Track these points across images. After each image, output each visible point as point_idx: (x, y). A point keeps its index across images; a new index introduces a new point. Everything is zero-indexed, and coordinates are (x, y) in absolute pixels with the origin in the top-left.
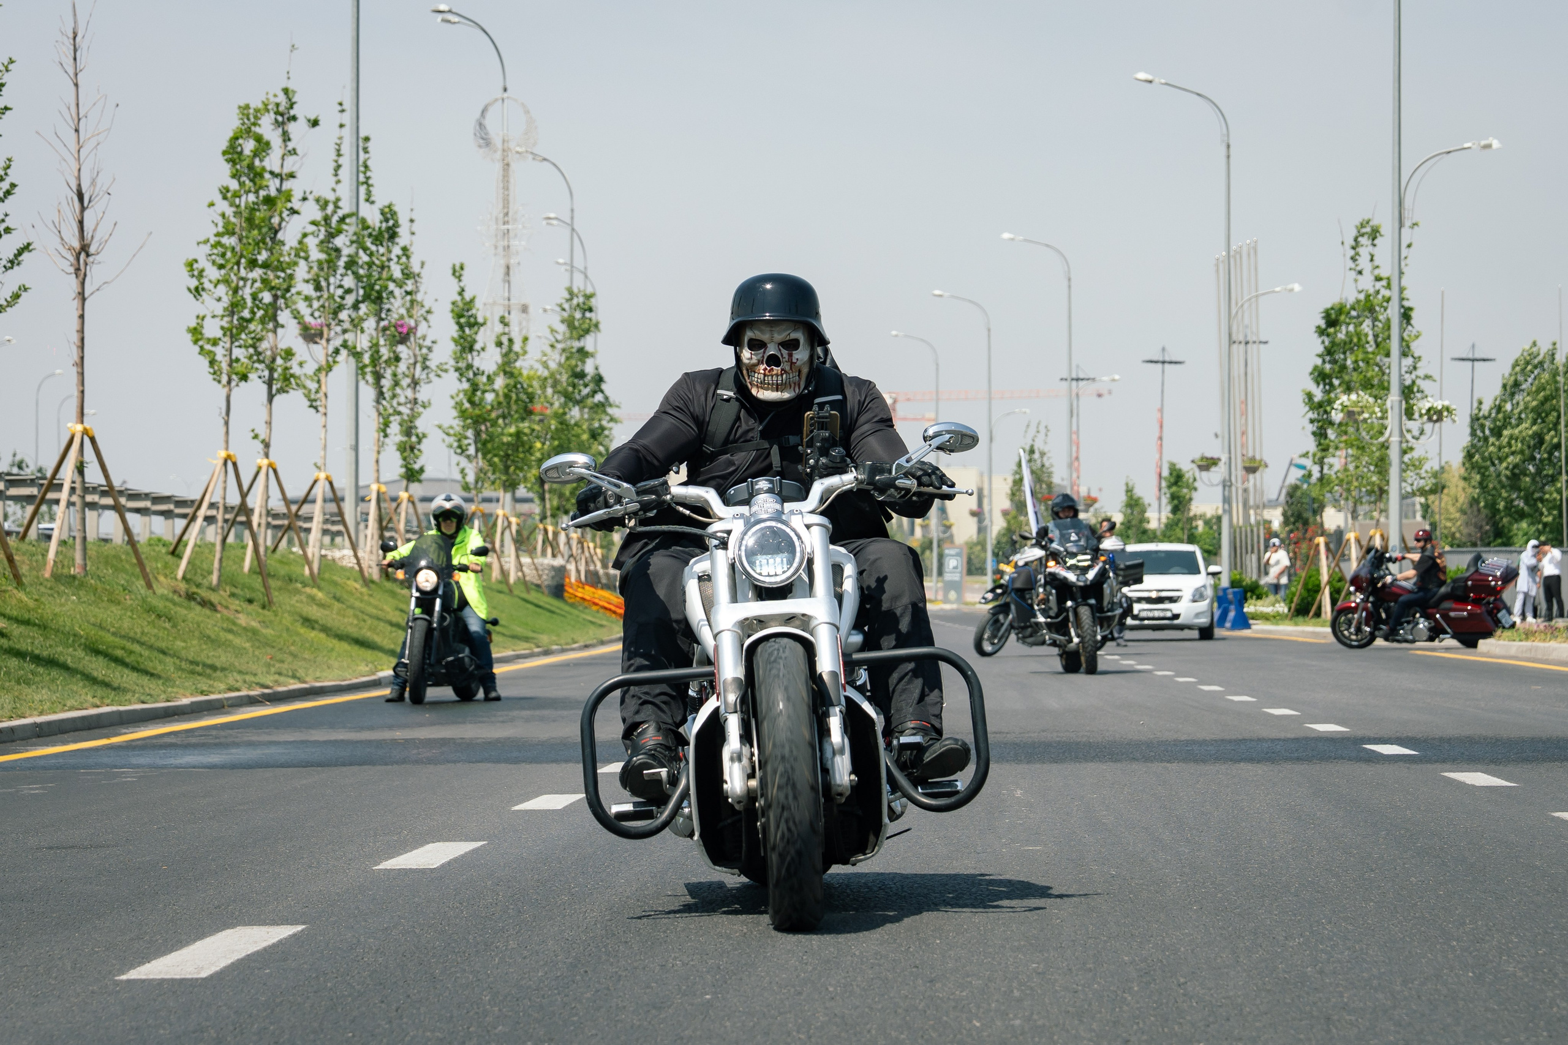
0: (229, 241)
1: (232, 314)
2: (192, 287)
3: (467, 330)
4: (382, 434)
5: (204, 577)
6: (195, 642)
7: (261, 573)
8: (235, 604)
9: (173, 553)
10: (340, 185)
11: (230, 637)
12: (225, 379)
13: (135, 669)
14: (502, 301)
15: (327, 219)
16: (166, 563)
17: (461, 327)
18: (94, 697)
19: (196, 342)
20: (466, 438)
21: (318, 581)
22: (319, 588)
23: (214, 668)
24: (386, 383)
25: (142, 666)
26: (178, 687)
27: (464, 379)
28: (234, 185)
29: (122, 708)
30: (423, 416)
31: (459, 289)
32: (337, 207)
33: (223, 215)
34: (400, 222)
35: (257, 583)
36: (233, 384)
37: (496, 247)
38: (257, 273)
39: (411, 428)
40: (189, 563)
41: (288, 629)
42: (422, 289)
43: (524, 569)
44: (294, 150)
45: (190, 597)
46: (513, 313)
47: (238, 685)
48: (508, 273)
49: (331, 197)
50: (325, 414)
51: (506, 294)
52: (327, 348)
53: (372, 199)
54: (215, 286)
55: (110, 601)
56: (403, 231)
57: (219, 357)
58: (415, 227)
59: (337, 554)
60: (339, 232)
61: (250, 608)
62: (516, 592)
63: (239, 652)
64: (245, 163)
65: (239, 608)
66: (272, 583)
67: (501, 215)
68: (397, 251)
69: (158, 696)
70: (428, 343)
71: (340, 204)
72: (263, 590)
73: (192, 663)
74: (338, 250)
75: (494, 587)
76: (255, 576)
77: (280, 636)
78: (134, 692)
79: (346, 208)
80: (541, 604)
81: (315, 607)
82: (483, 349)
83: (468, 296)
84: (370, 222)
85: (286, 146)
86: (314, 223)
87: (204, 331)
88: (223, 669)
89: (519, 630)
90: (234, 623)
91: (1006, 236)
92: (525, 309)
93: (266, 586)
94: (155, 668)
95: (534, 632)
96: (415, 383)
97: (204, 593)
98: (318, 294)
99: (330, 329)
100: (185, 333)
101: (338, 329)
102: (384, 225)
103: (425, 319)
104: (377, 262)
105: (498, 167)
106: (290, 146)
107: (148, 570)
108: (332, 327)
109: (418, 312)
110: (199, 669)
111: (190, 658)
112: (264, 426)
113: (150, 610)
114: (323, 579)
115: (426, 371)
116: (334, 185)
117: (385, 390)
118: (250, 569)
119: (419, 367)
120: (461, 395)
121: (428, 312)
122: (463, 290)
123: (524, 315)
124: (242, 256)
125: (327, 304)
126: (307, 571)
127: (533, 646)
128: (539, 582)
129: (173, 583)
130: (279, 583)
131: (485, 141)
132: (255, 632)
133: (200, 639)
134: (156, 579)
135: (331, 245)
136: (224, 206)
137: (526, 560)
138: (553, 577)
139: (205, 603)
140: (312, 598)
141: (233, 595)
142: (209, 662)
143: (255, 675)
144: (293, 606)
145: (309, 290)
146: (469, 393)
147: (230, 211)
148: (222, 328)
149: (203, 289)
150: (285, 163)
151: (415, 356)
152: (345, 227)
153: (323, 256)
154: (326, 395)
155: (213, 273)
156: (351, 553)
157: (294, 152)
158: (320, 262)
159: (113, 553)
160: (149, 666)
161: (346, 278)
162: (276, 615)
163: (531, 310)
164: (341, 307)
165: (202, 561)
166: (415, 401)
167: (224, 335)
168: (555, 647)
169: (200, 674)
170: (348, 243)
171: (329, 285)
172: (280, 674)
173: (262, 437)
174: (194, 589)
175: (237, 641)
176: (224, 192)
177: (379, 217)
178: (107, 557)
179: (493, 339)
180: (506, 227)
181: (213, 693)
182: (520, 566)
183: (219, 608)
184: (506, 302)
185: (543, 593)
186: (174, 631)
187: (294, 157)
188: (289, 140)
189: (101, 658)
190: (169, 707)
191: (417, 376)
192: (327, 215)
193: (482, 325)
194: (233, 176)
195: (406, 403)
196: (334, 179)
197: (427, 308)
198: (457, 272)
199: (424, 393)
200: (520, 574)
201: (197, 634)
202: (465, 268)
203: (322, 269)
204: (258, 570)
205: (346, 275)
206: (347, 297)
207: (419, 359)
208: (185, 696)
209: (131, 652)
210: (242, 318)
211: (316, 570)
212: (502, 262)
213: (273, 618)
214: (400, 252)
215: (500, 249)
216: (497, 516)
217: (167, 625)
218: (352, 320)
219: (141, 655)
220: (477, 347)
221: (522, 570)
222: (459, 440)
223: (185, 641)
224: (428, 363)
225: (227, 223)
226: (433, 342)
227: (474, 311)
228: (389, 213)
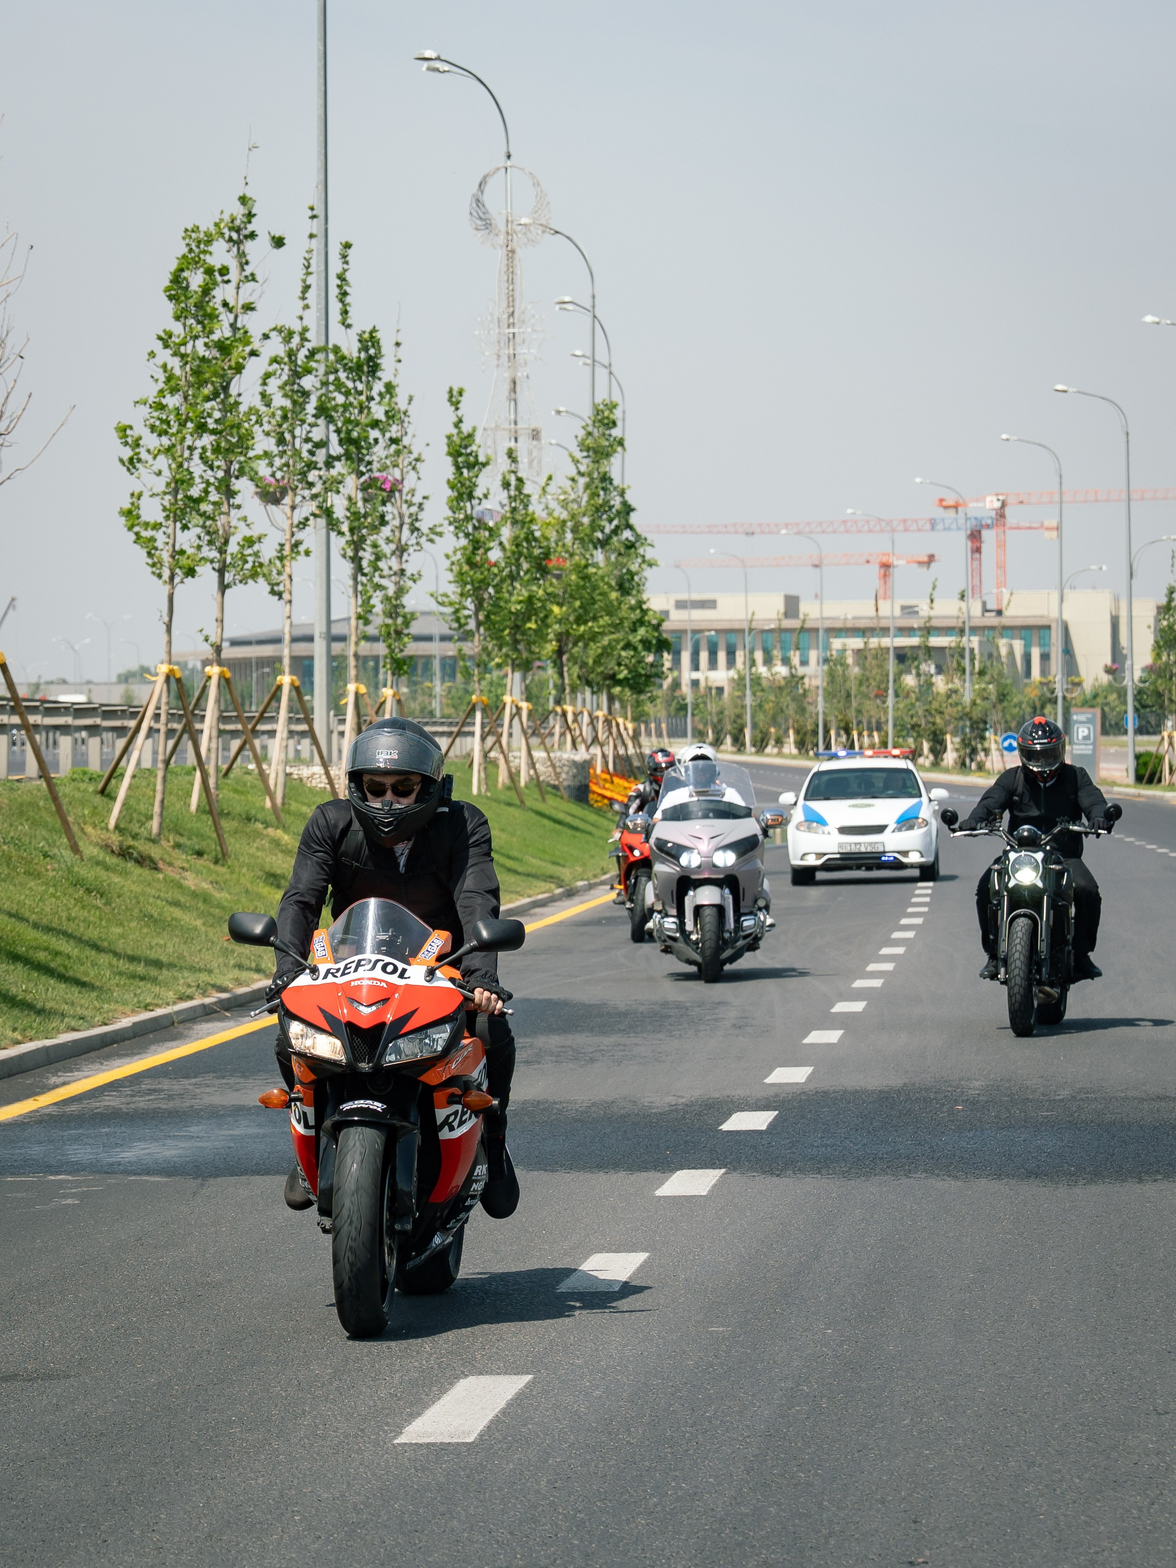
0: (173, 401)
1: (176, 492)
2: (126, 458)
3: (465, 471)
4: (361, 622)
5: (143, 824)
6: (133, 924)
7: (211, 812)
8: (181, 858)
9: (102, 792)
10: (307, 311)
11: (177, 912)
12: (166, 573)
13: (62, 978)
14: (507, 426)
15: (291, 355)
16: (95, 808)
17: (458, 468)
18: (15, 1030)
19: (130, 528)
20: (465, 608)
21: (282, 815)
22: (285, 829)
23: (158, 964)
24: (367, 555)
25: (71, 973)
26: (117, 1002)
27: (461, 535)
28: (177, 329)
29: (48, 1043)
30: (411, 591)
31: (455, 419)
32: (304, 339)
33: (164, 366)
34: (383, 351)
35: (206, 825)
36: (177, 580)
37: (499, 356)
38: (207, 440)
39: (396, 606)
40: (124, 805)
41: (247, 891)
42: (410, 431)
43: (537, 766)
44: (252, 275)
45: (124, 853)
46: (520, 440)
47: (189, 991)
48: (514, 390)
49: (297, 327)
50: (290, 602)
51: (512, 417)
52: (292, 518)
53: (349, 321)
54: (155, 458)
55: (28, 873)
56: (387, 363)
57: (159, 544)
58: (401, 352)
59: (305, 772)
60: (309, 371)
61: (201, 862)
62: (529, 803)
63: (188, 935)
64: (192, 301)
65: (186, 865)
66: (226, 824)
67: (506, 316)
68: (378, 387)
69: (93, 1017)
70: (417, 499)
71: (308, 335)
72: (214, 835)
73: (132, 959)
74: (306, 394)
75: (503, 797)
76: (205, 817)
77: (238, 902)
78: (63, 1015)
79: (315, 339)
80: (561, 816)
81: (280, 855)
82: (486, 496)
83: (466, 428)
84: (345, 351)
85: (243, 270)
86: (275, 360)
87: (141, 512)
88: (171, 966)
89: (535, 863)
90: (180, 886)
91: (1149, 319)
92: (535, 435)
93: (217, 828)
94: (86, 974)
95: (554, 863)
96: (401, 550)
97: (142, 846)
98: (281, 448)
99: (295, 495)
100: (118, 515)
101: (307, 493)
102: (363, 355)
103: (414, 468)
104: (355, 403)
105: (500, 254)
106: (248, 270)
107: (70, 819)
108: (298, 491)
109: (404, 460)
110: (140, 969)
111: (130, 952)
112: (215, 624)
113: (77, 883)
114: (289, 812)
115: (415, 534)
116: (300, 312)
117: (365, 563)
118: (198, 806)
119: (406, 528)
120: (459, 555)
121: (417, 460)
122: (460, 421)
123: (535, 442)
124: (188, 419)
125: (291, 462)
126: (268, 804)
127: (553, 886)
128: (556, 783)
129: (104, 835)
130: (235, 824)
131: (485, 223)
132: (206, 898)
133: (140, 919)
134: (82, 830)
135: (296, 387)
136: (165, 356)
137: (539, 754)
138: (574, 777)
139: (142, 861)
140: (276, 843)
141: (178, 846)
142: (153, 955)
143: (210, 972)
144: (252, 856)
145: (270, 444)
146: (468, 552)
147: (175, 363)
148: (165, 509)
149: (139, 460)
150: (241, 291)
151: (401, 516)
152: (313, 364)
153: (288, 403)
154: (290, 577)
155: (151, 441)
156: (323, 771)
157: (252, 278)
158: (282, 408)
159: (27, 798)
160: (78, 971)
161: (314, 429)
162: (232, 872)
163: (543, 435)
164: (311, 466)
165: (139, 800)
166: (402, 572)
167: (167, 518)
168: (580, 883)
169: (142, 978)
170: (318, 385)
171: (294, 437)
172: (240, 966)
173: (213, 639)
174: (130, 842)
175: (187, 918)
176: (166, 340)
177: (356, 345)
178: (22, 805)
179: (498, 482)
180: (511, 330)
181: (158, 1006)
182: (532, 764)
183: (161, 865)
184: (513, 426)
185: (562, 798)
186: (107, 909)
187: (252, 283)
188: (247, 263)
189: (20, 966)
190: (105, 1034)
191: (403, 542)
192: (291, 350)
193: (484, 465)
194: (177, 318)
195: (390, 576)
196: (301, 303)
197: (415, 455)
198: (455, 398)
199: (413, 563)
200: (532, 772)
201: (136, 912)
202: (464, 394)
203: (285, 417)
204: (207, 808)
205: (316, 425)
206: (318, 452)
207: (407, 520)
208: (125, 1014)
209: (57, 953)
210: (190, 498)
211: (279, 800)
212: (507, 375)
213: (228, 876)
214: (383, 390)
215: (504, 359)
216: (505, 704)
217: (99, 902)
218: (325, 483)
219: (69, 957)
220: (478, 492)
221: (534, 767)
222: (457, 611)
223: (121, 924)
224: (417, 525)
225: (169, 379)
226: (425, 498)
227: (474, 448)
228: (370, 341)
